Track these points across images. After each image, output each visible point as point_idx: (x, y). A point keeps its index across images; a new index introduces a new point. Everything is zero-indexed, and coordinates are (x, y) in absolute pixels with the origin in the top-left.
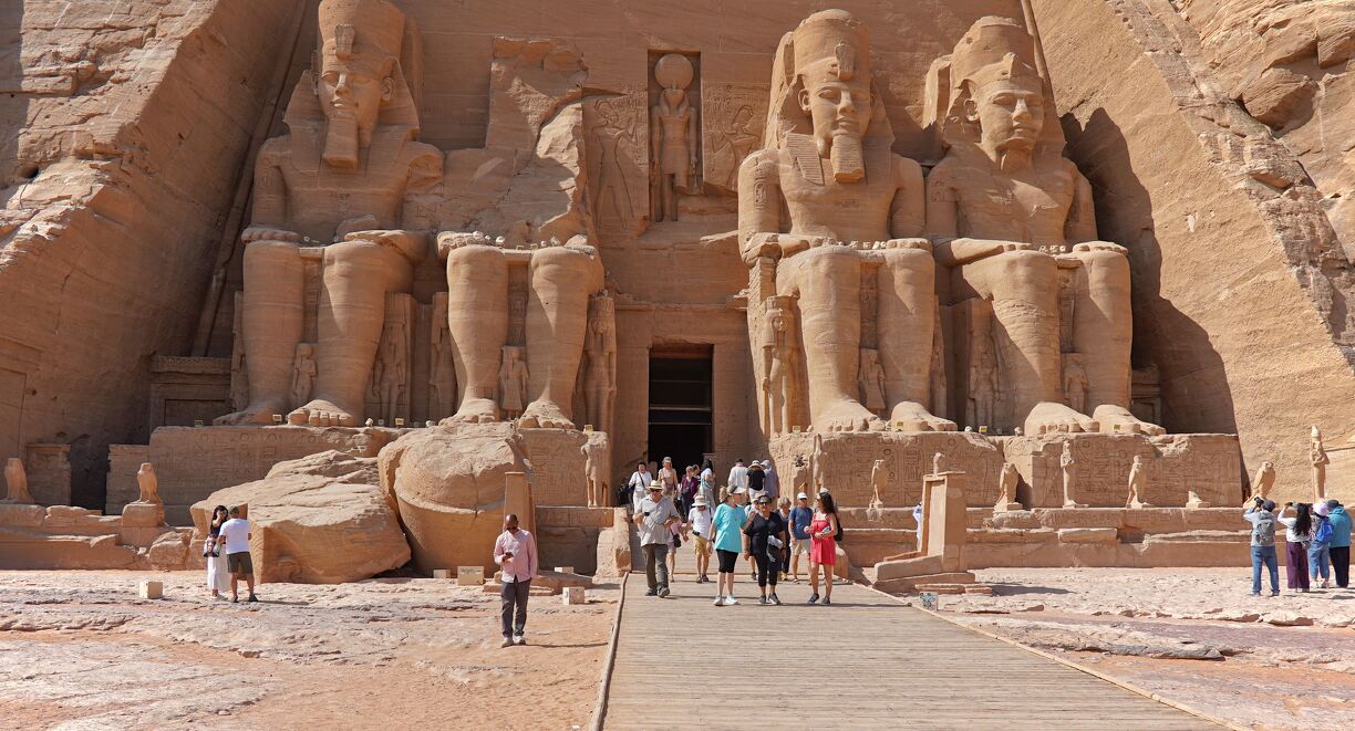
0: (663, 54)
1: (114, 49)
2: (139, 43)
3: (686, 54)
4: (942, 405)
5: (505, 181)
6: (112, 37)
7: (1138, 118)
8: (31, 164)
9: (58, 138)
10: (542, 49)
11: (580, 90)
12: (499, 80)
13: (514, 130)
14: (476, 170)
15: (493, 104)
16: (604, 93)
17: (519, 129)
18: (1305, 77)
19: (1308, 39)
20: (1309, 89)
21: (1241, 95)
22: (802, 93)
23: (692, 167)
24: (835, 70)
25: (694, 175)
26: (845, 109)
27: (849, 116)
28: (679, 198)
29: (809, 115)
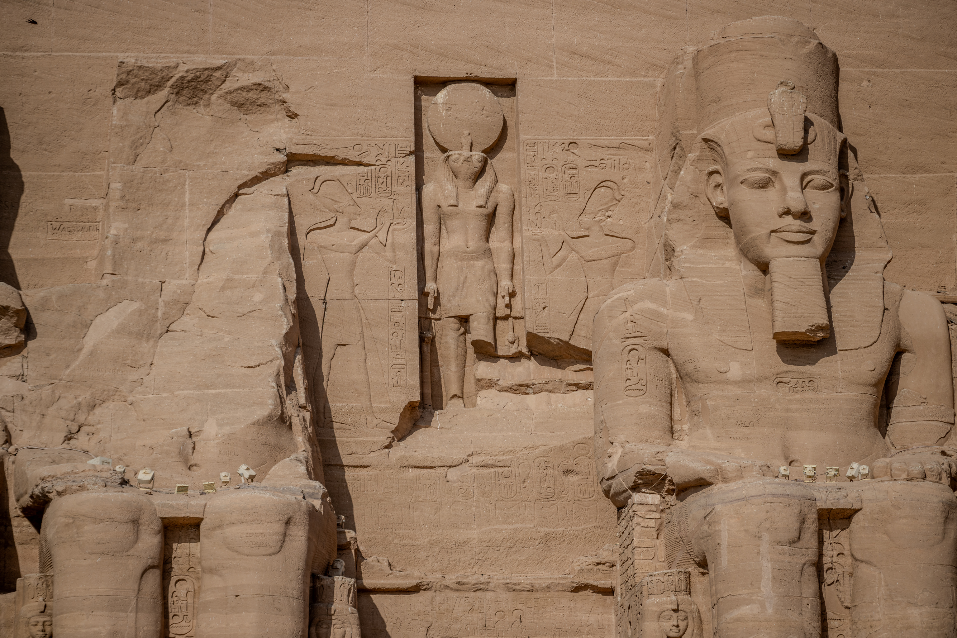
0: (443, 83)
3: (488, 83)
5: (145, 347)
10: (207, 81)
11: (281, 157)
12: (127, 143)
13: (157, 241)
14: (87, 326)
15: (118, 194)
16: (329, 161)
17: (165, 241)
22: (711, 173)
23: (501, 303)
24: (769, 134)
25: (506, 318)
26: (793, 210)
27: (798, 222)
28: (477, 361)
29: (724, 217)
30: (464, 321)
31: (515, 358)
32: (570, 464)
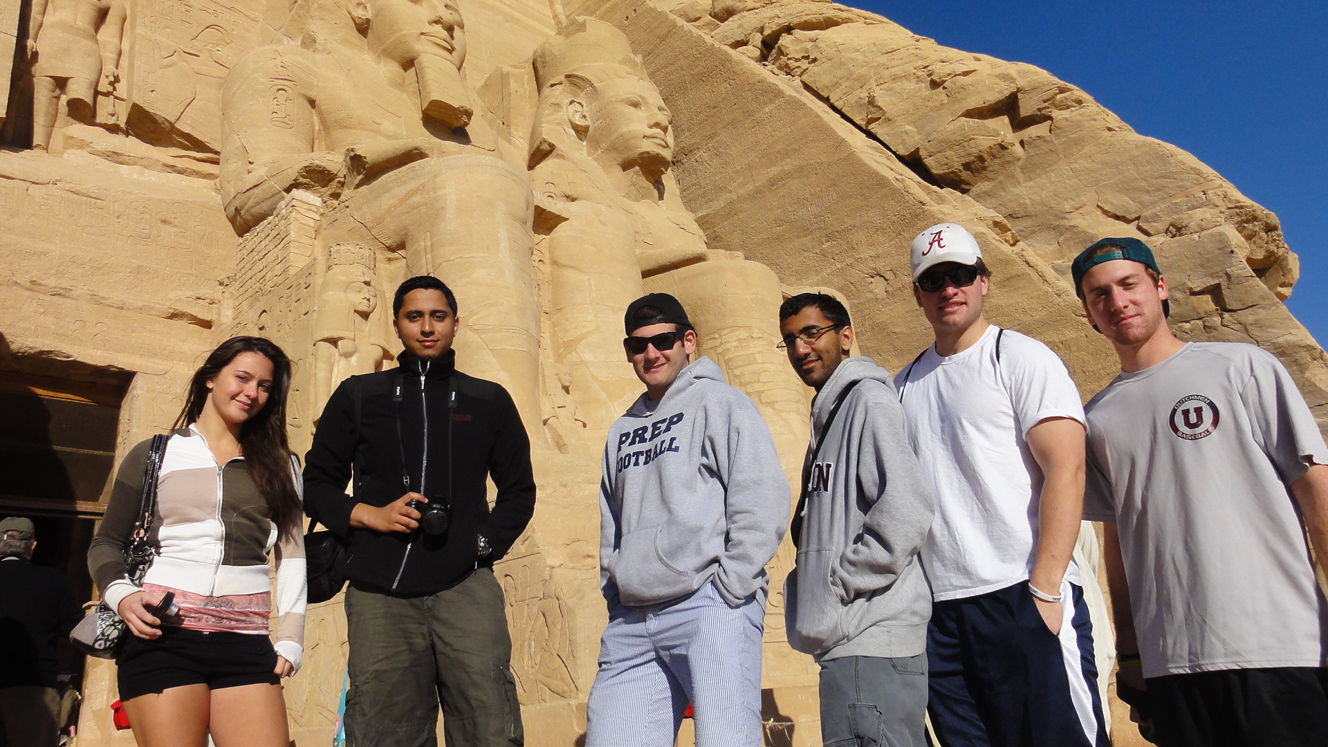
18: (1002, 133)
19: (1007, 89)
20: (1007, 146)
21: (917, 150)
23: (104, 81)
25: (107, 94)
26: (443, 20)
27: (446, 33)
28: (66, 124)
29: (363, 28)
30: (61, 83)
31: (113, 129)
32: (169, 217)
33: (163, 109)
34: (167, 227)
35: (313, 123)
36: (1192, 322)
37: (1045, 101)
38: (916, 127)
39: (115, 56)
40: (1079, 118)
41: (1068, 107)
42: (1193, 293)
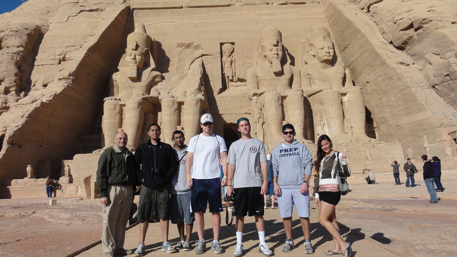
1: (70, 52)
2: (78, 50)
3: (231, 43)
4: (309, 136)
5: (180, 81)
6: (71, 48)
7: (362, 50)
8: (45, 83)
9: (53, 76)
10: (190, 45)
11: (201, 55)
12: (179, 54)
13: (183, 67)
14: (172, 78)
15: (177, 60)
16: (208, 55)
17: (184, 66)
18: (410, 33)
19: (410, 22)
20: (412, 37)
21: (392, 41)
22: (263, 50)
23: (234, 74)
24: (272, 43)
25: (234, 76)
26: (275, 54)
27: (277, 56)
28: (230, 83)
29: (265, 56)
30: (228, 77)
31: (236, 82)
32: (244, 96)
33: (241, 77)
34: (244, 98)
35: (258, 80)
36: (446, 83)
37: (420, 24)
38: (391, 34)
39: (234, 69)
40: (430, 26)
41: (428, 23)
42: (445, 76)
